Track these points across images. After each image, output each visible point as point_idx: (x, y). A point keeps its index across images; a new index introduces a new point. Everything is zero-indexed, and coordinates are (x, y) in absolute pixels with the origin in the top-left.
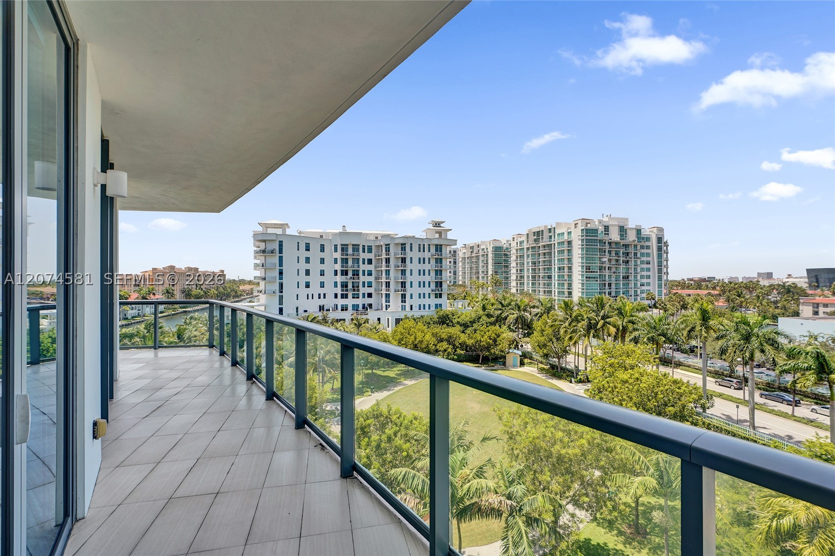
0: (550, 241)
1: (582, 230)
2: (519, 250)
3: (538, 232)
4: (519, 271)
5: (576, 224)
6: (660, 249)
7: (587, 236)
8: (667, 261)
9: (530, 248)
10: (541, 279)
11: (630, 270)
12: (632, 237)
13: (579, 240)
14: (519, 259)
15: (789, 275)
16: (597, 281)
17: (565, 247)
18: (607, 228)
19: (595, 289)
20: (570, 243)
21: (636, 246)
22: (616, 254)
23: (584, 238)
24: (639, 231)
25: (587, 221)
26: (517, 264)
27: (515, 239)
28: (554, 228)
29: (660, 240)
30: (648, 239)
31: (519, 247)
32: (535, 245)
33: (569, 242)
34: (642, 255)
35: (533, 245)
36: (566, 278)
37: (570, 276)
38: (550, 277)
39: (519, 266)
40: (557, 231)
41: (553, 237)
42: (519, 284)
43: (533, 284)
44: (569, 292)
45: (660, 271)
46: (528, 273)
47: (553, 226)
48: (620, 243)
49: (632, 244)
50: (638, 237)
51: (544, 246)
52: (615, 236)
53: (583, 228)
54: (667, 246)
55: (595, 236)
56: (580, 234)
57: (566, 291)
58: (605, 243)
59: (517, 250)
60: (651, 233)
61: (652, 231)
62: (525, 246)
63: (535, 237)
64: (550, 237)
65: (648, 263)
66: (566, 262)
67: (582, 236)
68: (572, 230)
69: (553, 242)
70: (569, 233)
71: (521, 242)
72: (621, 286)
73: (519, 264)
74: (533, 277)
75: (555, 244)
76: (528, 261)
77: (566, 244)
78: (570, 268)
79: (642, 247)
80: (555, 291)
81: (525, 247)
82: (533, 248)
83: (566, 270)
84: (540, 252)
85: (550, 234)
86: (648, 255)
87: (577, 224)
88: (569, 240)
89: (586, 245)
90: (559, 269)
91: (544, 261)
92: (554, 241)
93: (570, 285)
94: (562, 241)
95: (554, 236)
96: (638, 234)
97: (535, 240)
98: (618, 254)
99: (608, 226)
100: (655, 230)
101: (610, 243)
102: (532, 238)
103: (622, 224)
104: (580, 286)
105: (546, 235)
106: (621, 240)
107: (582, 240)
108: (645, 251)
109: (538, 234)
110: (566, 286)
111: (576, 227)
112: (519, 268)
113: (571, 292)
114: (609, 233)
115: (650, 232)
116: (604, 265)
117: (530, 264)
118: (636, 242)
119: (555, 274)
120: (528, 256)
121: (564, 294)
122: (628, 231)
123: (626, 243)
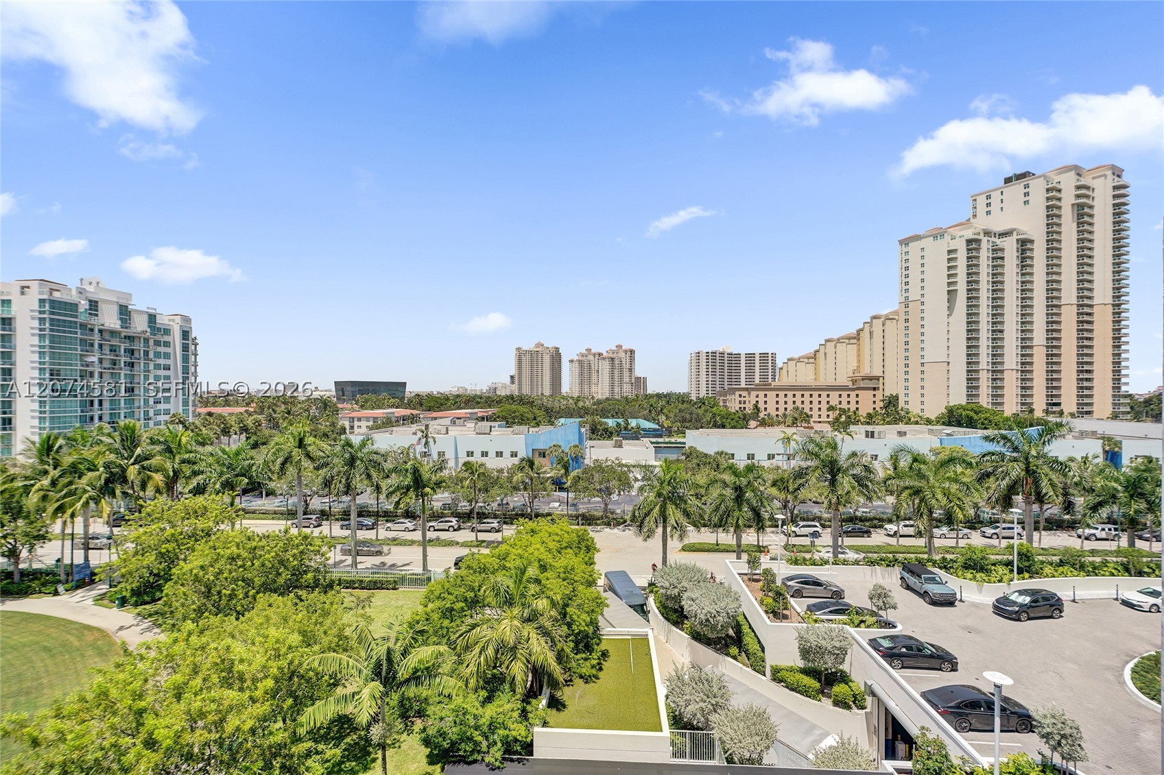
1: (42, 301)
5: (23, 288)
6: (185, 348)
7: (52, 313)
8: (196, 366)
11: (135, 377)
12: (140, 325)
13: (33, 318)
18: (94, 305)
19: (71, 411)
20: (6, 322)
21: (146, 340)
22: (111, 351)
23: (45, 316)
24: (152, 318)
25: (53, 287)
29: (185, 334)
30: (167, 332)
34: (158, 355)
45: (185, 381)
48: (120, 333)
49: (140, 338)
50: (150, 327)
52: (110, 320)
53: (46, 297)
54: (196, 345)
55: (71, 316)
56: (37, 308)
58: (92, 330)
60: (171, 323)
61: (173, 321)
65: (167, 368)
67: (41, 313)
68: (14, 297)
70: (6, 303)
79: (157, 343)
86: (167, 356)
87: (28, 287)
88: (5, 316)
89: (51, 330)
96: (150, 322)
98: (115, 351)
99: (97, 302)
100: (178, 319)
101: (101, 331)
103: (123, 302)
104: (35, 406)
106: (122, 327)
107: (42, 320)
108: (162, 349)
111: (23, 293)
114: (99, 313)
115: (169, 320)
116: (90, 369)
118: (148, 334)
122: (134, 316)
123: (131, 334)
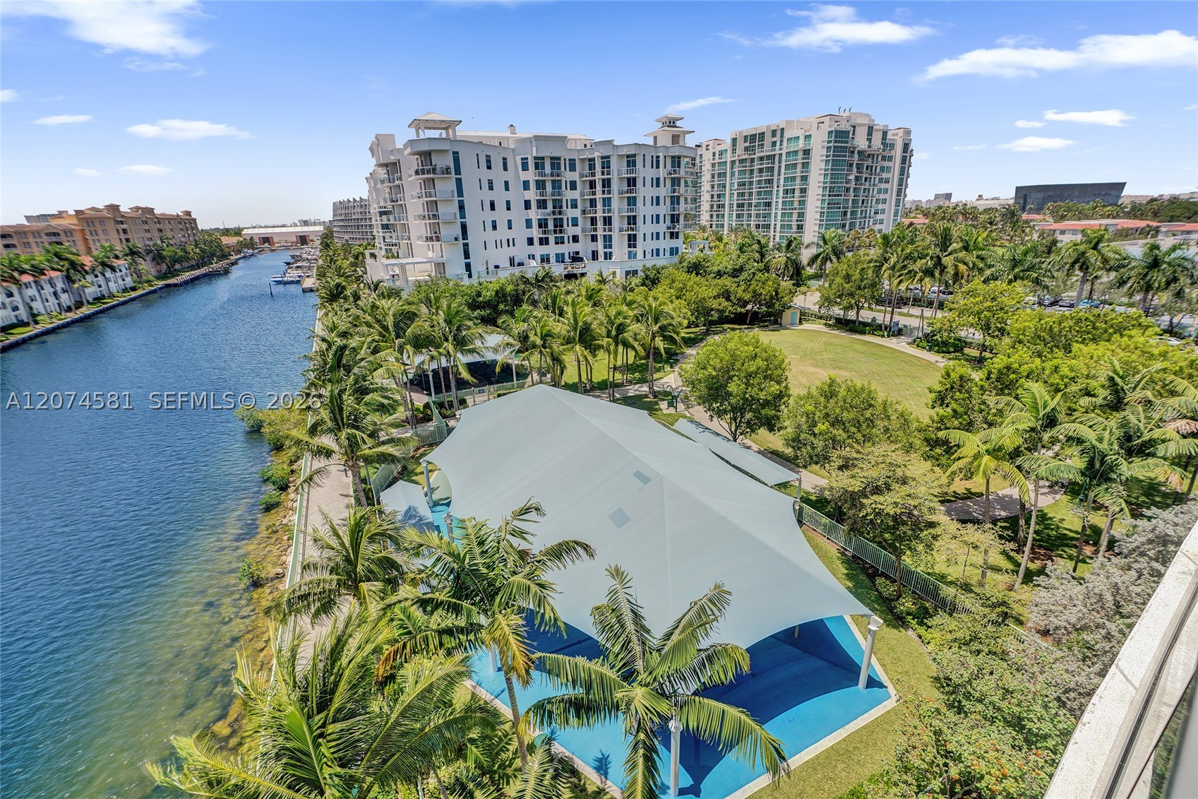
0: (772, 150)
1: (830, 133)
2: (717, 165)
3: (753, 137)
4: (715, 197)
5: (820, 123)
6: (904, 160)
7: (835, 142)
9: (737, 162)
10: (753, 208)
11: (867, 191)
12: (877, 142)
13: (823, 148)
14: (716, 179)
15: (980, 196)
16: (840, 208)
17: (800, 158)
18: (854, 130)
19: (836, 220)
20: (807, 152)
21: (878, 157)
22: (857, 169)
23: (831, 144)
24: (885, 135)
25: (838, 120)
26: (713, 187)
27: (710, 147)
28: (782, 130)
29: (906, 147)
30: (893, 146)
31: (717, 160)
32: (746, 156)
33: (805, 151)
34: (882, 169)
35: (744, 157)
36: (796, 205)
37: (802, 203)
38: (769, 204)
39: (716, 189)
40: (787, 135)
41: (778, 143)
42: (715, 216)
43: (738, 216)
44: (798, 225)
45: (899, 192)
46: (730, 199)
47: (781, 127)
48: (864, 152)
49: (875, 155)
50: (882, 143)
51: (761, 159)
52: (861, 142)
53: (833, 129)
54: (911, 157)
55: (846, 142)
56: (826, 139)
57: (794, 224)
58: (854, 152)
59: (713, 165)
60: (896, 137)
61: (897, 134)
62: (728, 157)
63: (747, 144)
64: (774, 144)
65: (887, 181)
66: (798, 181)
67: (829, 142)
68: (813, 132)
69: (777, 152)
70: (808, 137)
71: (721, 153)
72: (859, 215)
73: (716, 186)
74: (740, 206)
75: (781, 155)
76: (732, 183)
77: (801, 154)
78: (803, 191)
79: (884, 158)
80: (775, 225)
81: (729, 160)
82: (741, 161)
83: (797, 193)
84: (756, 167)
85: (774, 139)
86: (889, 169)
87: (823, 123)
88: (806, 148)
89: (834, 156)
90: (786, 192)
91: (759, 182)
92: (781, 149)
93: (801, 215)
94: (796, 149)
95: (782, 141)
96: (883, 138)
97: (746, 149)
98: (862, 169)
99: (856, 127)
100: (901, 132)
101: (858, 152)
102: (741, 145)
103: (871, 123)
104: (818, 216)
105: (768, 140)
106: (867, 147)
107: (829, 148)
108: (886, 164)
109: (755, 139)
110: (795, 217)
111: (819, 128)
112: (715, 193)
113: (802, 225)
114: (857, 136)
115: (894, 135)
116: (849, 185)
117: (736, 187)
118: (880, 150)
119: (778, 200)
120: (733, 174)
121: (791, 228)
122: (875, 134)
123: (871, 152)
